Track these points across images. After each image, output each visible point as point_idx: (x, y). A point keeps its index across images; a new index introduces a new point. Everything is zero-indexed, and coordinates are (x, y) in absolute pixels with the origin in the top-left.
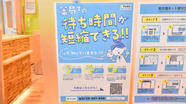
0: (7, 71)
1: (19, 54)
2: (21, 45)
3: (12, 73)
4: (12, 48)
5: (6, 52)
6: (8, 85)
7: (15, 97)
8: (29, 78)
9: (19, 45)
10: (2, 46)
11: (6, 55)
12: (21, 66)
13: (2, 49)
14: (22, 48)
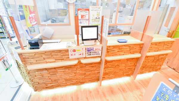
0: (147, 59)
1: (160, 51)
2: (164, 46)
3: (149, 60)
4: (156, 47)
5: (151, 48)
6: (144, 65)
7: (145, 72)
8: (160, 67)
9: (163, 46)
10: (150, 44)
11: (151, 50)
12: (158, 58)
13: (149, 46)
14: (164, 48)
